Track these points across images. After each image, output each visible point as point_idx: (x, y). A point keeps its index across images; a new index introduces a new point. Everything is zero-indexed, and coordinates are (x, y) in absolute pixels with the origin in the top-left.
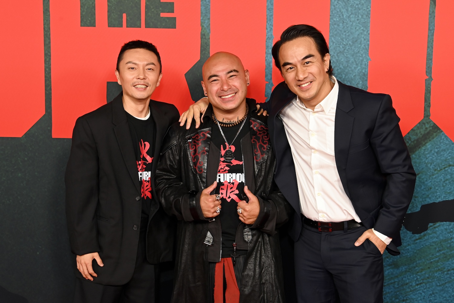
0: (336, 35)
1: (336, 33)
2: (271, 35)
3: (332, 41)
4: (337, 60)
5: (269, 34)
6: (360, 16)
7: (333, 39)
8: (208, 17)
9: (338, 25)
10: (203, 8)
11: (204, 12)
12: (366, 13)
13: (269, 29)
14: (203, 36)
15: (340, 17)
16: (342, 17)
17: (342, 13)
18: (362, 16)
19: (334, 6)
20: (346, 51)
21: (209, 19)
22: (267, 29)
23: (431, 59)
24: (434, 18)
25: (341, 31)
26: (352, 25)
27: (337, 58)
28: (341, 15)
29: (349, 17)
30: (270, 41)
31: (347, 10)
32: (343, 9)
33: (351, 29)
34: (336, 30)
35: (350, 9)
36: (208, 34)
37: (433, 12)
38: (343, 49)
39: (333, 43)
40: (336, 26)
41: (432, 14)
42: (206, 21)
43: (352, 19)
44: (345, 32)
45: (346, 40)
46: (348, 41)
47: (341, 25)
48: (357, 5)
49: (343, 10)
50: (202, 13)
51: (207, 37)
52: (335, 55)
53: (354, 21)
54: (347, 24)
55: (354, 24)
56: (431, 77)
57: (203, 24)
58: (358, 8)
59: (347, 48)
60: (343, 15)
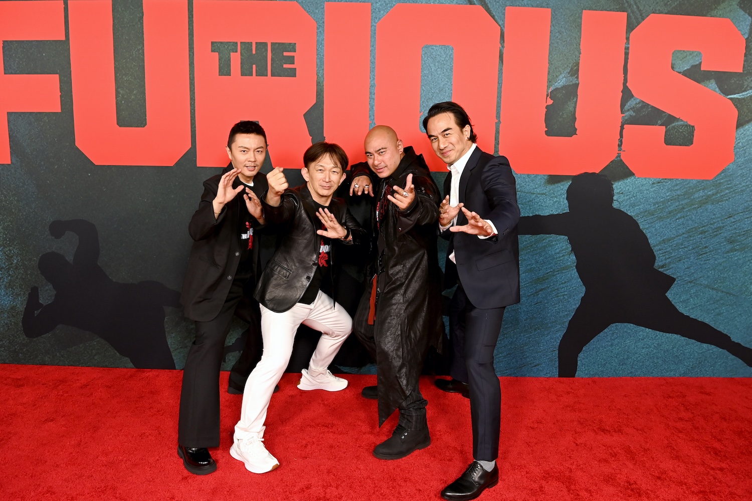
0: (426, 85)
1: (426, 83)
2: (374, 83)
3: (423, 90)
4: (427, 105)
5: (372, 82)
6: (445, 70)
7: (423, 87)
8: (323, 68)
9: (428, 77)
10: (318, 61)
11: (319, 64)
12: (450, 68)
13: (372, 79)
14: (318, 83)
15: (429, 70)
16: (430, 70)
17: (431, 67)
18: (447, 70)
19: (424, 61)
20: (434, 98)
21: (323, 70)
22: (370, 78)
23: (500, 107)
24: (502, 74)
25: (430, 81)
26: (438, 77)
27: (427, 103)
28: (430, 69)
29: (436, 70)
30: (373, 88)
31: (435, 65)
32: (431, 63)
33: (438, 80)
34: (426, 81)
35: (437, 64)
36: (323, 81)
37: (501, 69)
38: (431, 96)
39: (424, 91)
40: (425, 77)
41: (500, 71)
42: (321, 72)
43: (439, 73)
44: (433, 82)
45: (434, 89)
46: (436, 90)
47: (430, 76)
48: (443, 61)
49: (431, 65)
50: (317, 65)
51: (322, 85)
52: (425, 101)
53: (440, 74)
54: (435, 76)
55: (440, 76)
56: (500, 121)
57: (318, 74)
58: (444, 63)
59: (435, 95)
60: (431, 69)
